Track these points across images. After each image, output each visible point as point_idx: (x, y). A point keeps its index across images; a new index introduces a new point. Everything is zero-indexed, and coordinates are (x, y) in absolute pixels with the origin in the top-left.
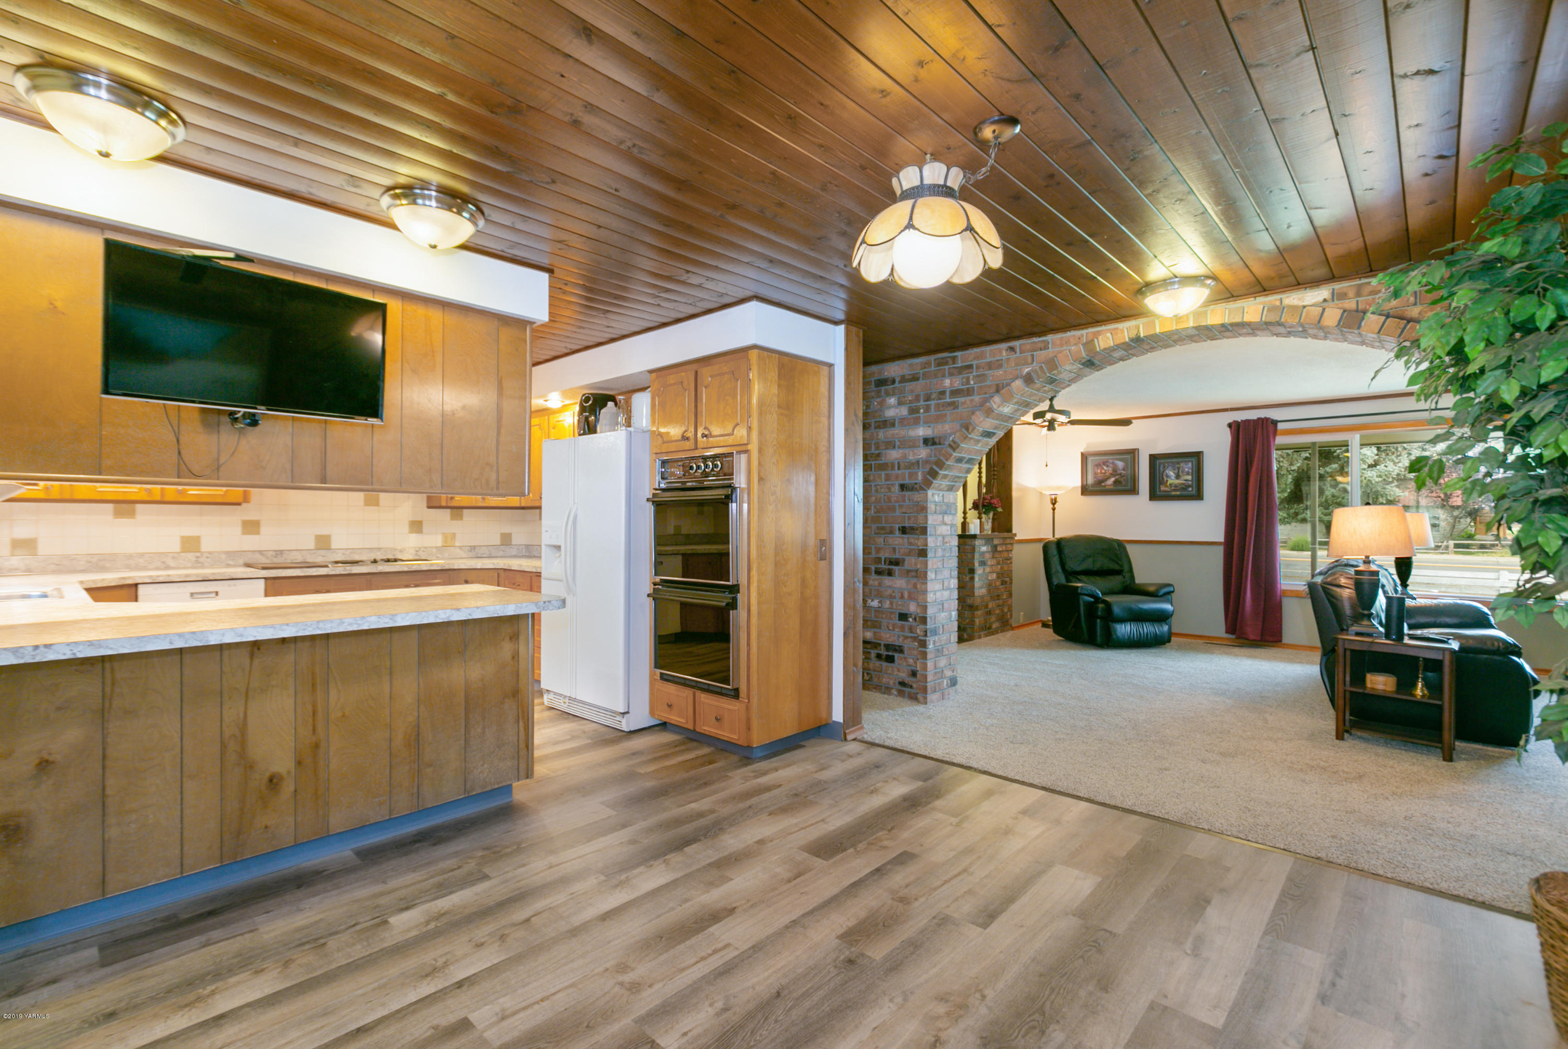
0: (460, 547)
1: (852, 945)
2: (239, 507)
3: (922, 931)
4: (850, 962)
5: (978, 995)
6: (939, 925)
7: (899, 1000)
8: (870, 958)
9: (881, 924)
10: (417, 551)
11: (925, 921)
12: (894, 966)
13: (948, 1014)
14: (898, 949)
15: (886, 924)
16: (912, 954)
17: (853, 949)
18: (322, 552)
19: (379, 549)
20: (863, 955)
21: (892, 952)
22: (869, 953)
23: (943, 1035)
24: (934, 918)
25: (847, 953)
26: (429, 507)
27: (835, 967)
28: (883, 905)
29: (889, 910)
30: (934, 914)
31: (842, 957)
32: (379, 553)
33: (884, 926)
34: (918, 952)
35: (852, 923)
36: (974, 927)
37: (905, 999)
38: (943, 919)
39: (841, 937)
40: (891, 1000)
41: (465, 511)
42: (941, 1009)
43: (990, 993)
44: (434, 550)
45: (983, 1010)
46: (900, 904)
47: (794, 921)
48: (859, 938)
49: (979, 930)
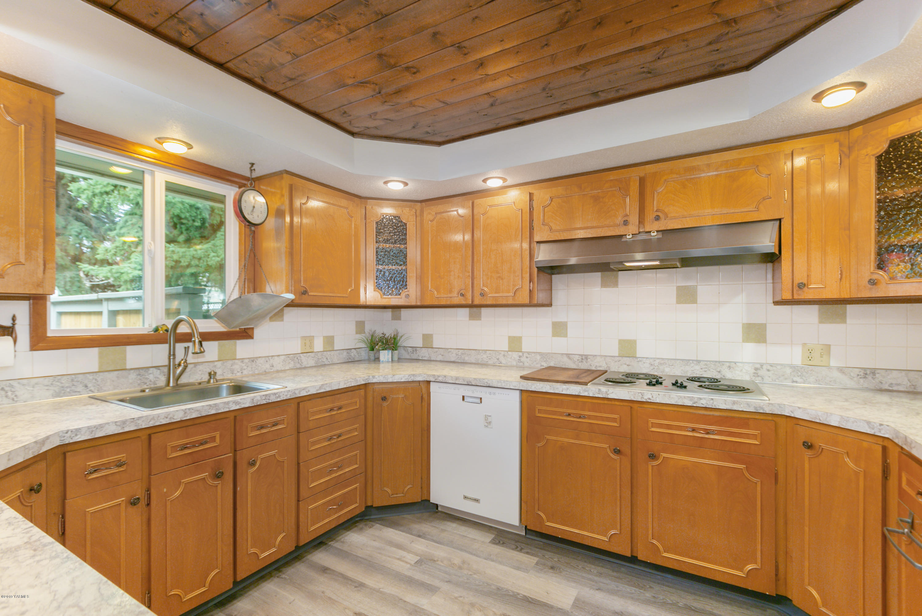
0: (841, 370)
2: (550, 308)
10: (756, 369)
18: (627, 360)
19: (699, 362)
26: (776, 303)
32: (697, 367)
41: (849, 307)
44: (788, 371)
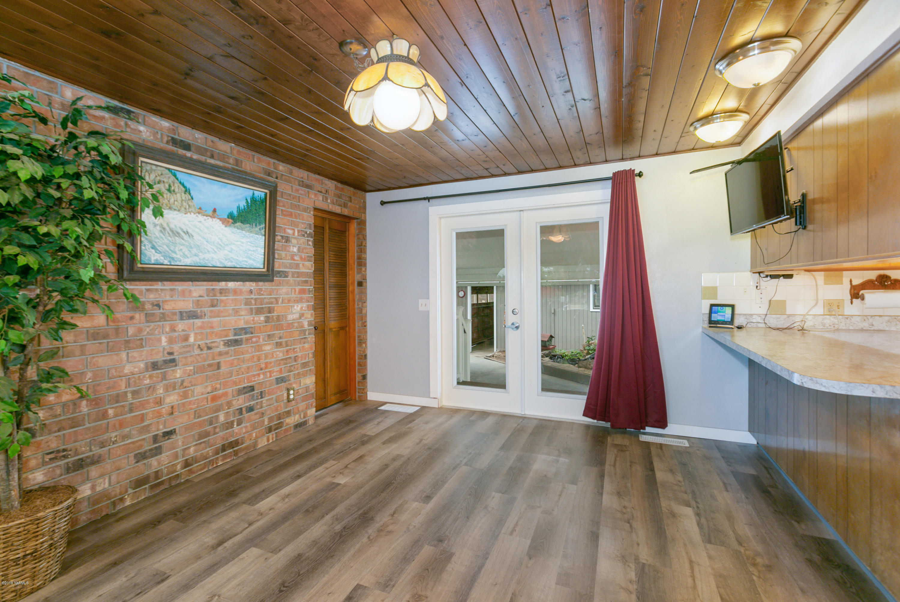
1: (443, 551)
3: (402, 570)
4: (441, 541)
5: (371, 538)
6: (390, 580)
7: (411, 527)
8: (431, 546)
9: (430, 570)
11: (400, 581)
12: (416, 544)
13: (388, 526)
14: (416, 555)
15: (427, 571)
16: (407, 553)
17: (442, 548)
20: (435, 546)
21: (419, 552)
22: (432, 548)
23: (390, 518)
24: (394, 586)
25: (444, 545)
27: (447, 536)
28: (432, 588)
29: (427, 584)
30: (394, 589)
31: (446, 542)
33: (428, 569)
34: (403, 555)
35: (449, 567)
36: (365, 585)
37: (408, 528)
38: (387, 587)
39: (452, 555)
40: (415, 526)
42: (391, 528)
43: (365, 540)
45: (370, 531)
46: (420, 593)
47: (487, 559)
48: (441, 556)
49: (361, 583)
